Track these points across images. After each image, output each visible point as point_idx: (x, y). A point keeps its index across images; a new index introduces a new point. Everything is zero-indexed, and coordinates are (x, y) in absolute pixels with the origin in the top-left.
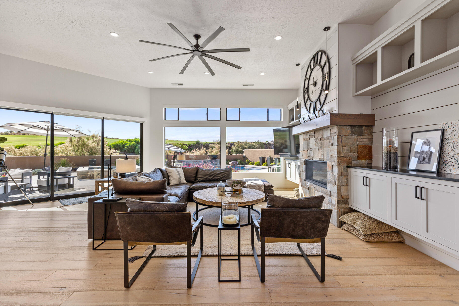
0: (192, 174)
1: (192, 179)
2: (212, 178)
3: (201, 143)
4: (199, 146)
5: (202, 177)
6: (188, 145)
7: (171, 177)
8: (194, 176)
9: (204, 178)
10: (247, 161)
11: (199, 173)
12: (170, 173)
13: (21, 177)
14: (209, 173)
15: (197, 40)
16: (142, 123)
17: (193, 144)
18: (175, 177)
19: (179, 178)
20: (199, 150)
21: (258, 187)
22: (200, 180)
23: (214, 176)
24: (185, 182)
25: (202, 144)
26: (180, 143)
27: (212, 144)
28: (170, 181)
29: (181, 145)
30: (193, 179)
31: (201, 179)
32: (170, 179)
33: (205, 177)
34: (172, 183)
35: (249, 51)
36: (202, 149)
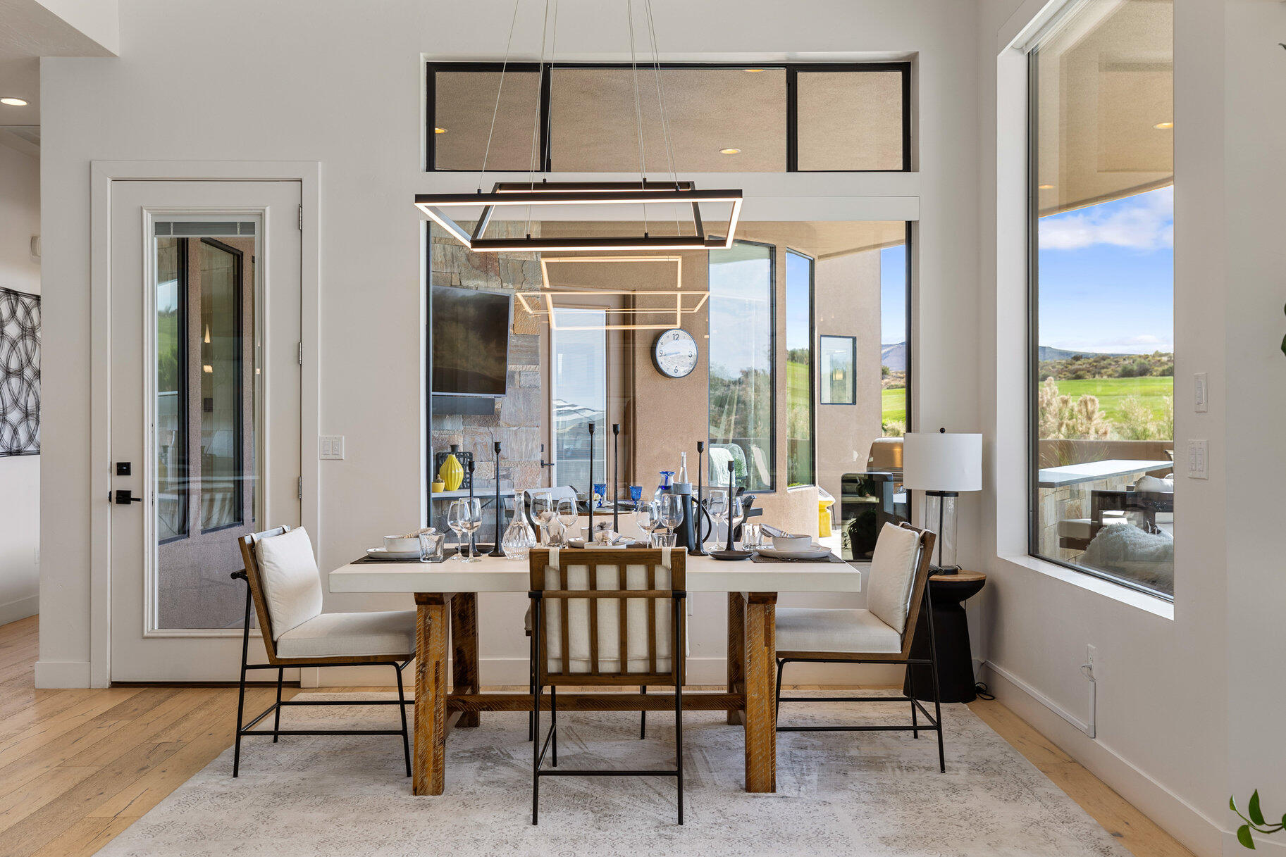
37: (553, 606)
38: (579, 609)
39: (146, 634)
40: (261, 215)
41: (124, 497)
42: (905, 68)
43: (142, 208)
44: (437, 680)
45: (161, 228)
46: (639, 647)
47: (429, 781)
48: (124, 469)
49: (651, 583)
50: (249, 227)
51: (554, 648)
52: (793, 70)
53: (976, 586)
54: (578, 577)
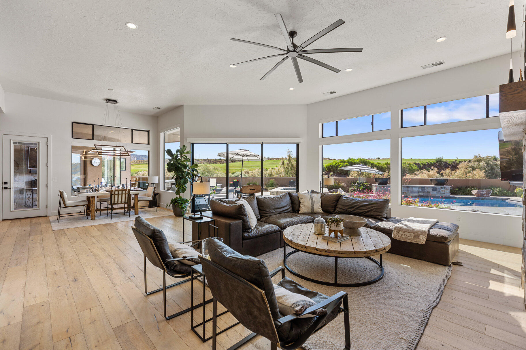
0: (331, 203)
1: (329, 209)
2: (353, 211)
3: (444, 161)
4: (441, 165)
5: (341, 208)
6: (422, 164)
7: (302, 204)
8: (334, 206)
9: (343, 209)
10: (519, 190)
11: (340, 202)
12: (302, 199)
13: (226, 192)
14: (350, 203)
15: (293, 38)
16: (299, 144)
17: (430, 163)
18: (306, 204)
19: (311, 205)
20: (426, 172)
21: (414, 235)
22: (338, 211)
23: (356, 209)
24: (320, 210)
25: (446, 163)
26: (407, 163)
27: (465, 161)
28: (300, 209)
29: (409, 164)
30: (331, 209)
31: (340, 211)
32: (300, 205)
33: (345, 209)
34: (301, 210)
35: (344, 22)
36: (432, 170)
37: (113, 196)
38: (116, 196)
39: (11, 211)
40: (39, 143)
41: (6, 188)
42: (148, 131)
43: (10, 140)
44: (94, 206)
45: (14, 143)
46: (123, 200)
47: (93, 218)
48: (6, 183)
49: (126, 193)
50: (36, 144)
51: (113, 201)
52: (132, 130)
53: (158, 194)
54: (117, 193)
